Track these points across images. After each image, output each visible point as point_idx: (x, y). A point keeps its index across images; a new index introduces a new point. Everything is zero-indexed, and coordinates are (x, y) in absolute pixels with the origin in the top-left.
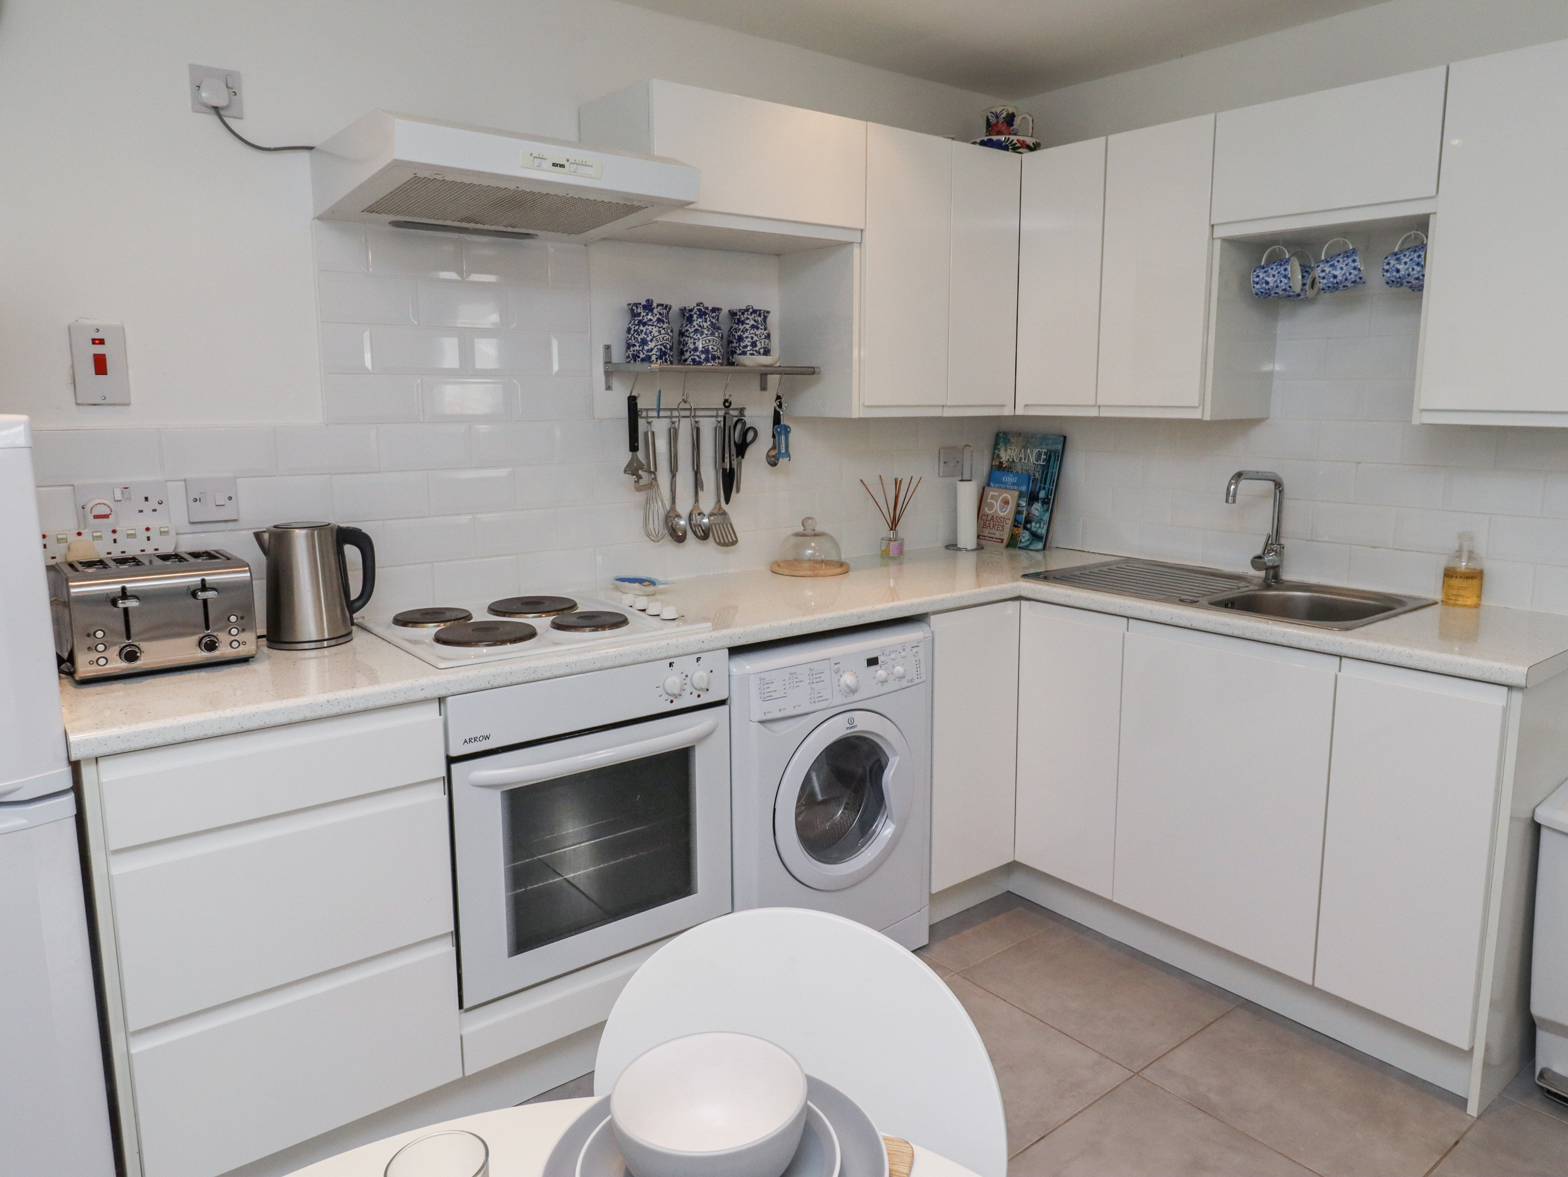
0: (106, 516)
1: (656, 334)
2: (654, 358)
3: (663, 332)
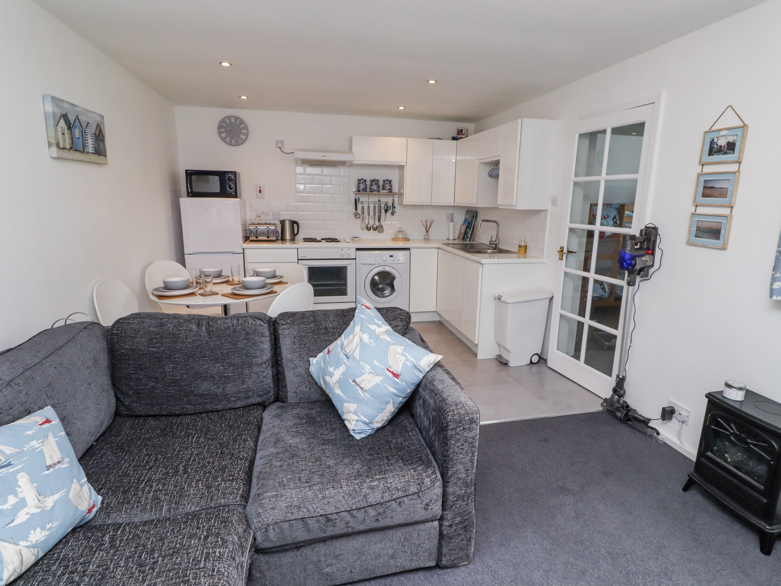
0: (259, 216)
3: (363, 185)
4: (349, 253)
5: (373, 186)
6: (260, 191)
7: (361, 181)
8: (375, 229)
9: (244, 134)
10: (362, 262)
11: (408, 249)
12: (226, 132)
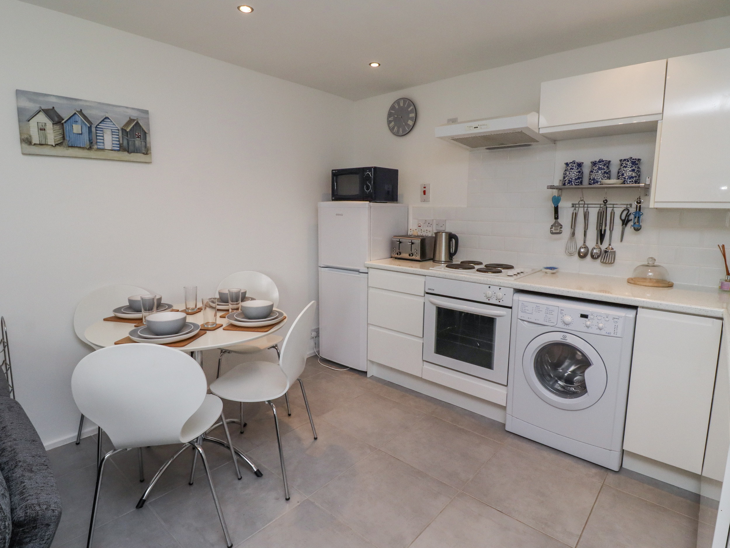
0: (420, 226)
1: (568, 174)
2: (566, 183)
3: (571, 173)
4: (500, 294)
5: (594, 173)
6: (424, 192)
7: (570, 165)
8: (595, 258)
9: (411, 119)
10: (521, 315)
11: (635, 308)
12: (395, 120)
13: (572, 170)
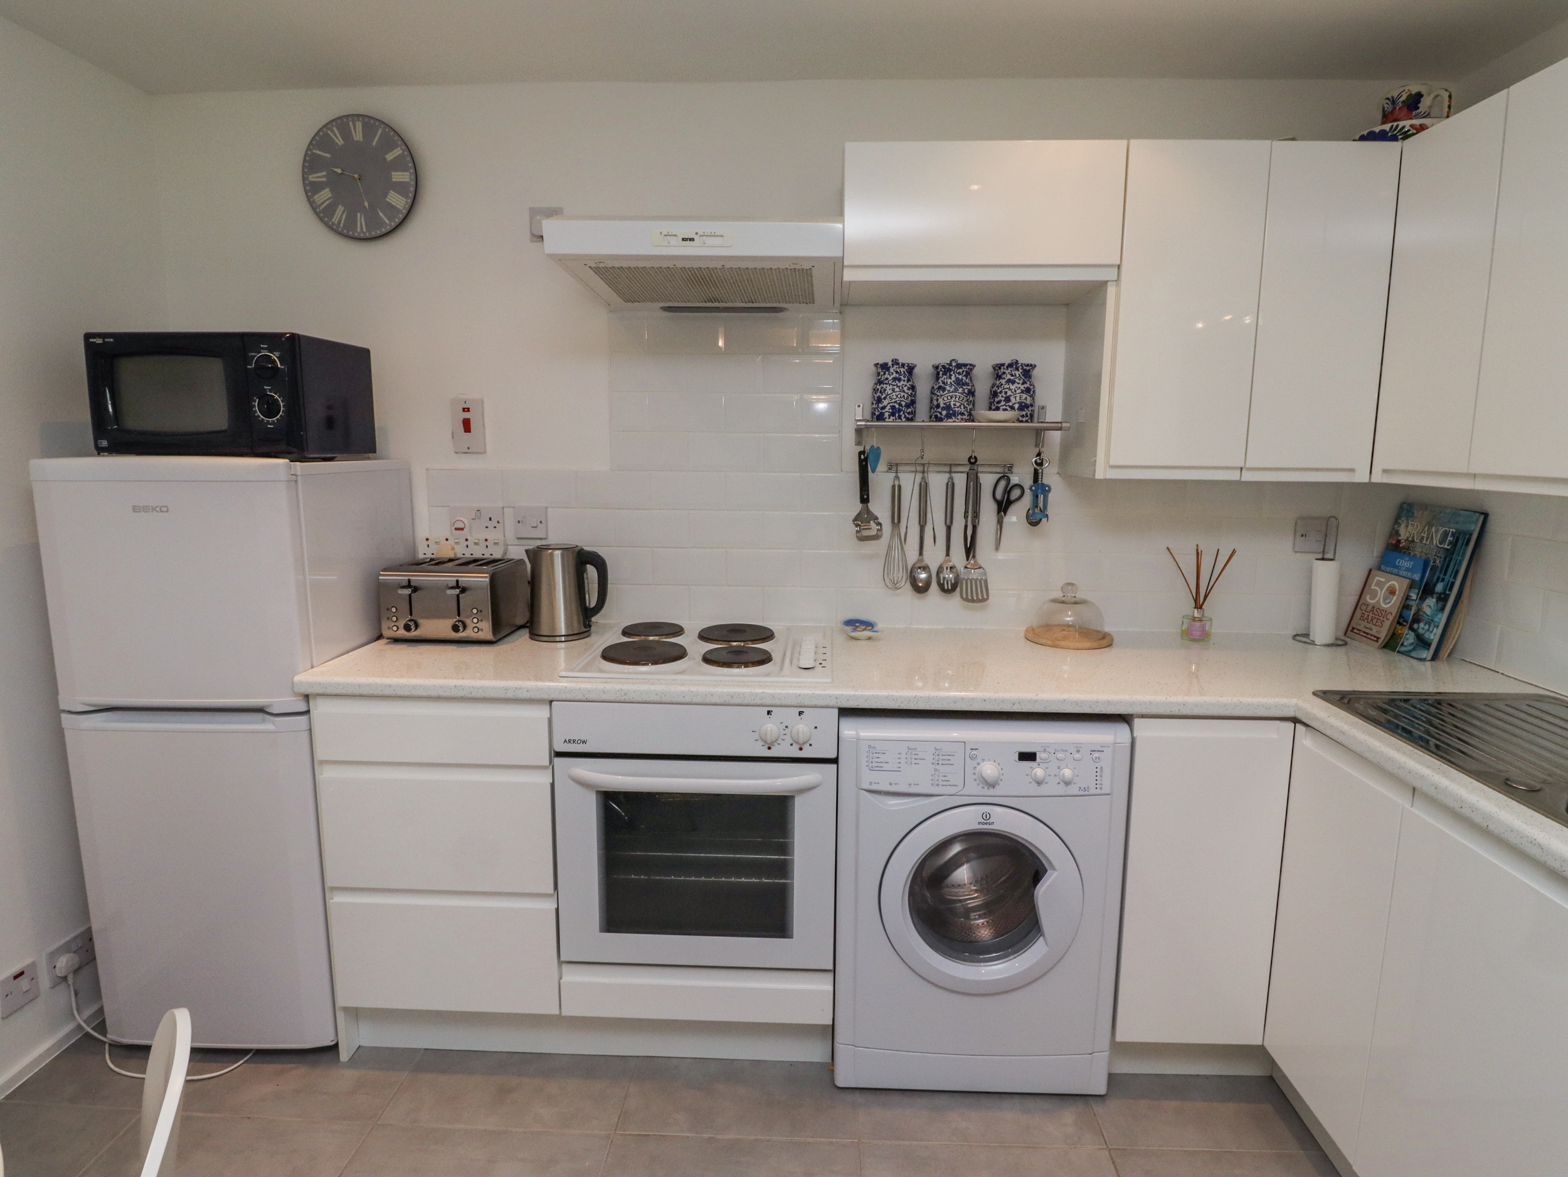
0: (462, 529)
1: (890, 392)
2: (886, 415)
3: (897, 389)
4: (802, 728)
5: (947, 392)
6: (467, 425)
7: (892, 370)
8: (947, 589)
9: (400, 188)
10: (869, 779)
11: (1124, 719)
12: (334, 182)
13: (897, 382)
